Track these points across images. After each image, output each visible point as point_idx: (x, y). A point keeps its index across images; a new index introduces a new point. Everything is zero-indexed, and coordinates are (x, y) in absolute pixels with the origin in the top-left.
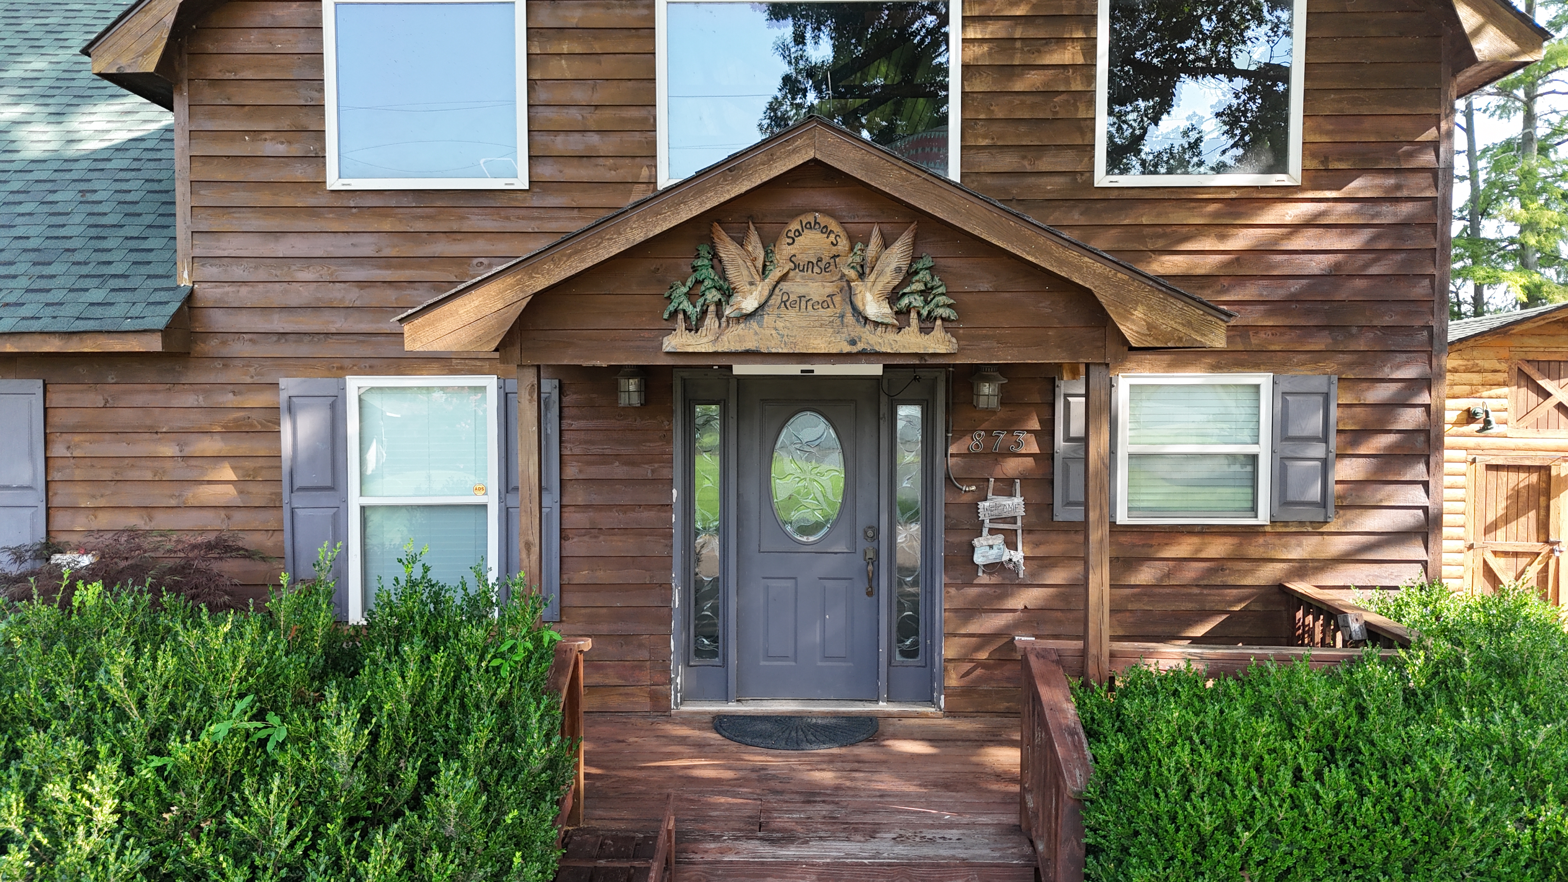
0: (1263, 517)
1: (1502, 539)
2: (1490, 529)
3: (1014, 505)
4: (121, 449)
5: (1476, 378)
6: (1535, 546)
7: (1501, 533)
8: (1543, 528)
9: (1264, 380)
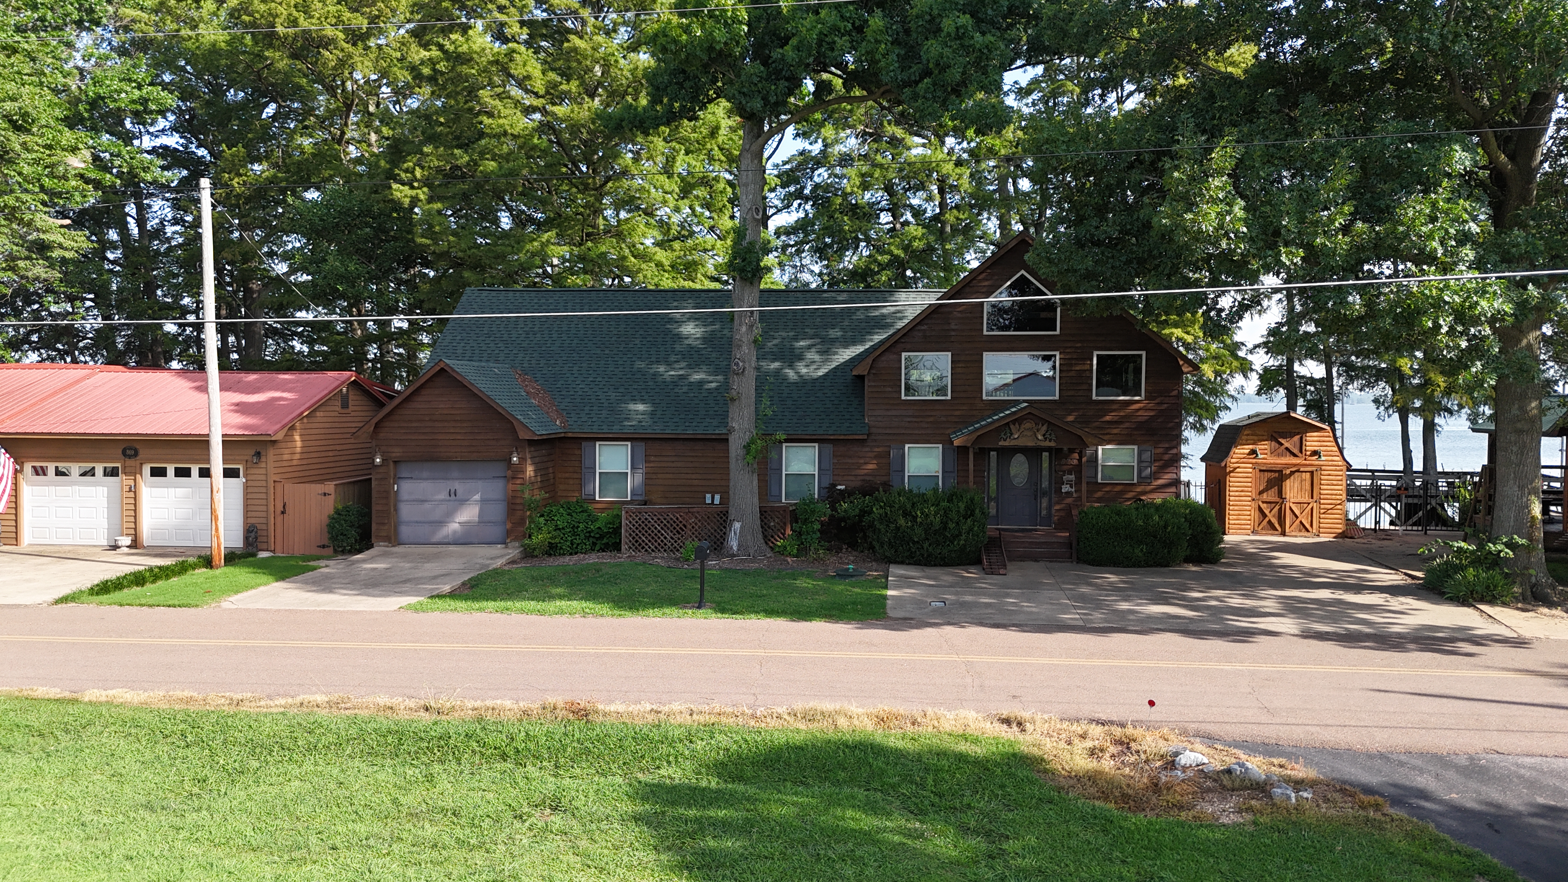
0: (1135, 481)
1: (1265, 496)
2: (1261, 493)
3: (1072, 477)
4: (850, 461)
5: (1255, 438)
6: (1277, 499)
7: (1265, 495)
8: (1280, 493)
9: (1136, 447)
